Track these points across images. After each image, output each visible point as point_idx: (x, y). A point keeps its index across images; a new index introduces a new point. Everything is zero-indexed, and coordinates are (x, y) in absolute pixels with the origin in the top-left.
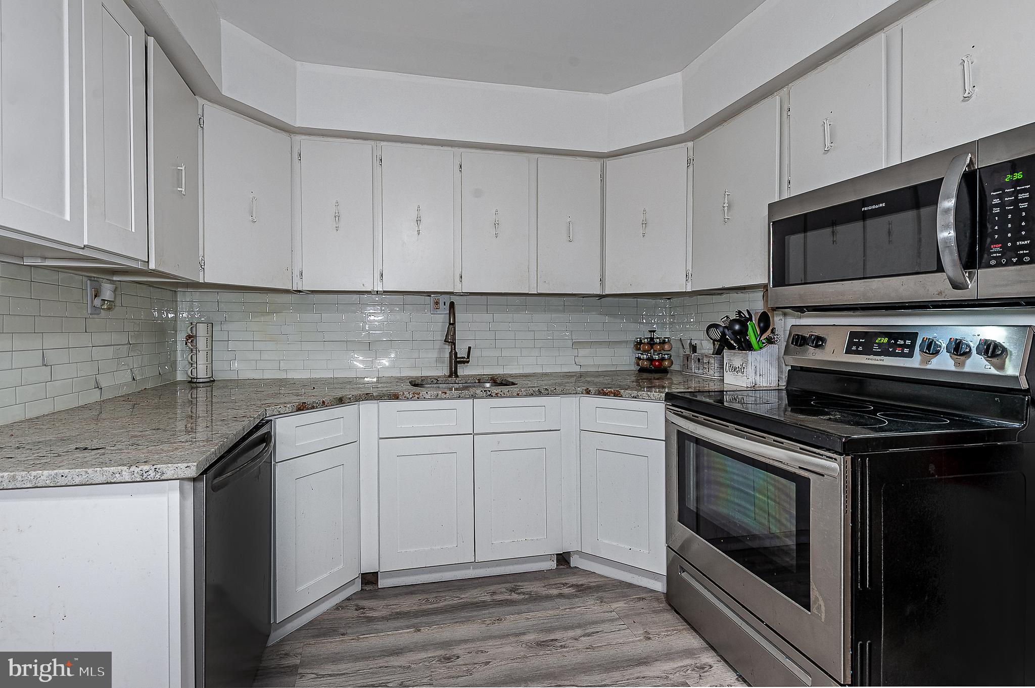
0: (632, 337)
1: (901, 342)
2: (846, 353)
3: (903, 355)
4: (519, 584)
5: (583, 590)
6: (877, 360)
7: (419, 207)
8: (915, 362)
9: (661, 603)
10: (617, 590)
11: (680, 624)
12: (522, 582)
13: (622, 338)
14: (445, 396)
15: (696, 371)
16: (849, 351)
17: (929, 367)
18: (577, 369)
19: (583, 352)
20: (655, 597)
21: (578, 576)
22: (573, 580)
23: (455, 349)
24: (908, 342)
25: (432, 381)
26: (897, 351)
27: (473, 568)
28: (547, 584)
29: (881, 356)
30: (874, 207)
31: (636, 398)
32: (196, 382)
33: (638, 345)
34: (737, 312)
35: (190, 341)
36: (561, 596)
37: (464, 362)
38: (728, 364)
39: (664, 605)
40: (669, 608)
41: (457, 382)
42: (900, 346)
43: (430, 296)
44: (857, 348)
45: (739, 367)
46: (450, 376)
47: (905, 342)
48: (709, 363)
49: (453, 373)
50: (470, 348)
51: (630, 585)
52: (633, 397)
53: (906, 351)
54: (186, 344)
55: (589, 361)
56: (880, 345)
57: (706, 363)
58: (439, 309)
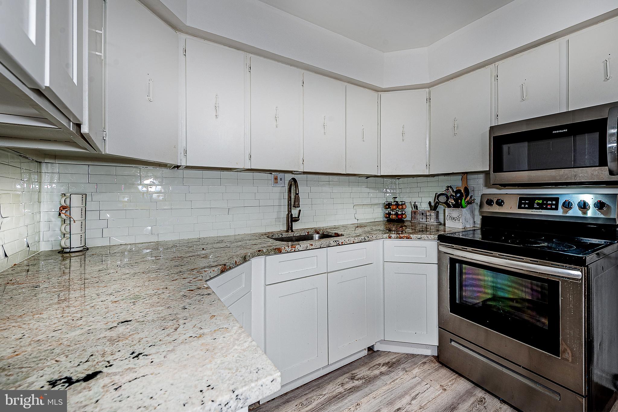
0: (383, 201)
1: (550, 202)
2: (518, 208)
3: (552, 209)
4: (353, 372)
5: (392, 365)
6: (538, 212)
7: (277, 108)
8: (560, 212)
9: (435, 363)
10: (409, 361)
11: (452, 375)
12: (354, 370)
13: (377, 202)
15: (420, 220)
16: (520, 207)
17: (567, 215)
18: (356, 221)
19: (358, 211)
20: (430, 360)
21: (383, 357)
22: (381, 360)
23: (291, 212)
24: (554, 202)
26: (548, 207)
28: (369, 368)
29: (539, 210)
30: (560, 131)
31: (420, 239)
32: (70, 252)
33: (388, 206)
34: (447, 186)
35: (64, 212)
36: (382, 374)
37: (296, 220)
38: (448, 216)
39: (437, 364)
40: (441, 365)
42: (549, 204)
43: (271, 174)
44: (525, 205)
45: (456, 217)
46: (287, 231)
47: (552, 202)
48: (430, 215)
49: (290, 228)
50: (300, 211)
51: (413, 356)
52: (419, 239)
53: (553, 207)
54: (60, 214)
56: (538, 204)
57: (428, 215)
58: (277, 183)
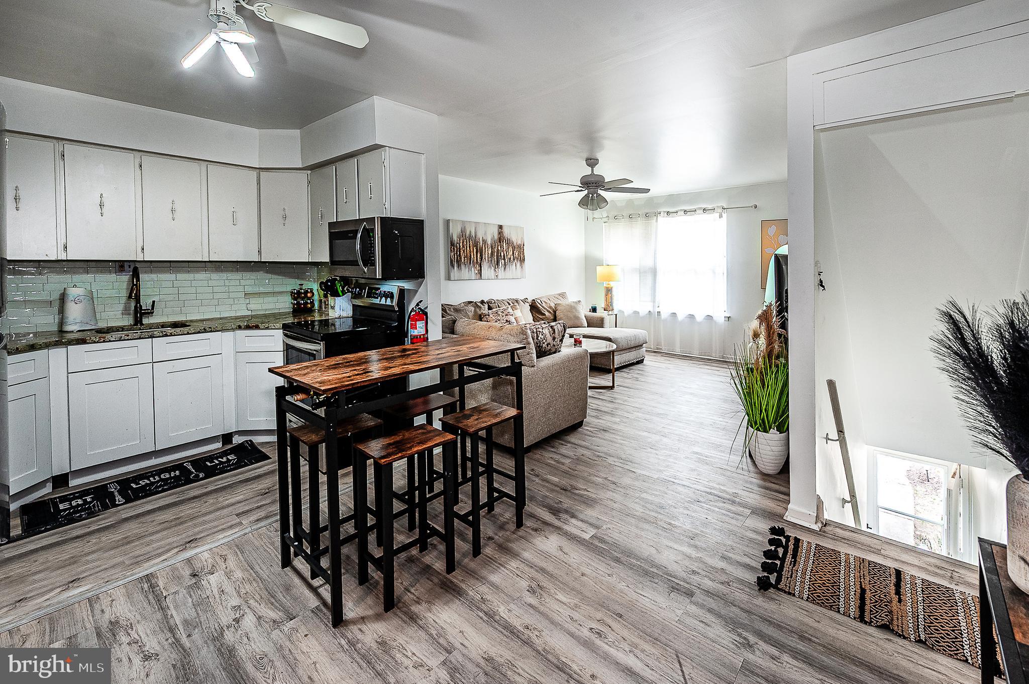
0: (289, 289)
7: (101, 195)
13: (284, 289)
14: (127, 338)
18: (249, 313)
19: (253, 301)
23: (139, 303)
25: (118, 330)
27: (155, 458)
33: (292, 294)
37: (148, 313)
41: (142, 328)
45: (334, 306)
46: (136, 324)
49: (138, 321)
50: (154, 302)
55: (258, 307)
58: (123, 272)
